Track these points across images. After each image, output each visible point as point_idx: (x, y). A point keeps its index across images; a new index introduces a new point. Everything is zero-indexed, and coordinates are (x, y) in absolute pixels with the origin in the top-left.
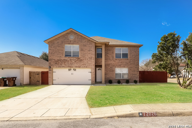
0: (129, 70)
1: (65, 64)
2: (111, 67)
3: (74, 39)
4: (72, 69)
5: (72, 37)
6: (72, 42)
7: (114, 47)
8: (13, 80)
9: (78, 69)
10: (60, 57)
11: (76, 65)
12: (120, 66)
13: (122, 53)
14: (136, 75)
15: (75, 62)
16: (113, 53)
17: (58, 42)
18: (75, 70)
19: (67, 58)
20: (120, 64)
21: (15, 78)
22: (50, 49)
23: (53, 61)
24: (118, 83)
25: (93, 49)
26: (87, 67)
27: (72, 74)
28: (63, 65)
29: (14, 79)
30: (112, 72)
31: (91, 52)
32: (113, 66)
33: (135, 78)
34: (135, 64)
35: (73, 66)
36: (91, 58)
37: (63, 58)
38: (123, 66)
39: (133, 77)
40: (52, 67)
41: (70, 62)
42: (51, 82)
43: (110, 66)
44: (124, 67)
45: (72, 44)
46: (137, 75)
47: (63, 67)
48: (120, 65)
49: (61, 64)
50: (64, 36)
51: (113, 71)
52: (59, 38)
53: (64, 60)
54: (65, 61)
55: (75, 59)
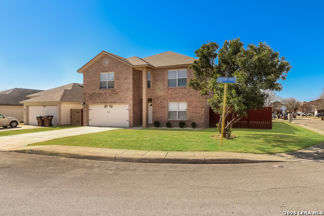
0: (189, 105)
1: (99, 99)
2: (161, 102)
3: (109, 65)
4: (108, 106)
5: (107, 62)
6: (106, 69)
7: (166, 71)
8: (48, 119)
9: (115, 106)
10: (95, 90)
11: (111, 100)
12: (174, 100)
13: (177, 78)
14: (199, 113)
15: (110, 95)
16: (164, 79)
17: (92, 71)
18: (111, 107)
19: (102, 91)
20: (174, 96)
21: (52, 117)
22: (84, 81)
23: (88, 95)
24: (168, 127)
25: (130, 77)
26: (123, 102)
27: (108, 112)
28: (98, 100)
29: (50, 118)
30: (162, 110)
31: (128, 80)
32: (165, 99)
33: (197, 118)
34: (198, 95)
35: (108, 101)
36: (128, 89)
37: (98, 91)
38: (178, 99)
39: (194, 118)
40: (86, 103)
41: (104, 96)
42: (86, 123)
43: (160, 100)
44: (181, 101)
45: (107, 72)
46: (201, 114)
47: (98, 103)
48: (174, 98)
49: (95, 100)
50: (98, 62)
51: (164, 108)
52: (93, 64)
53: (99, 93)
54: (99, 95)
55: (110, 91)
